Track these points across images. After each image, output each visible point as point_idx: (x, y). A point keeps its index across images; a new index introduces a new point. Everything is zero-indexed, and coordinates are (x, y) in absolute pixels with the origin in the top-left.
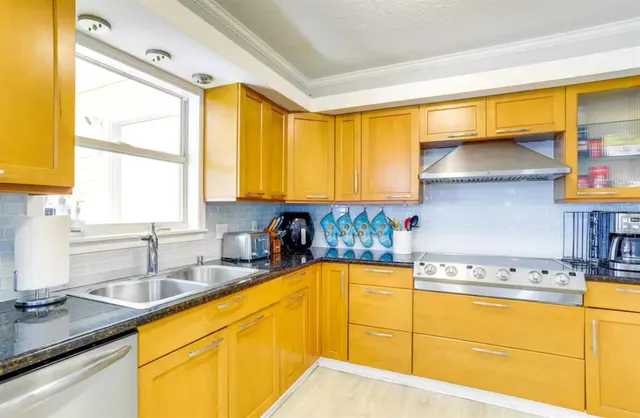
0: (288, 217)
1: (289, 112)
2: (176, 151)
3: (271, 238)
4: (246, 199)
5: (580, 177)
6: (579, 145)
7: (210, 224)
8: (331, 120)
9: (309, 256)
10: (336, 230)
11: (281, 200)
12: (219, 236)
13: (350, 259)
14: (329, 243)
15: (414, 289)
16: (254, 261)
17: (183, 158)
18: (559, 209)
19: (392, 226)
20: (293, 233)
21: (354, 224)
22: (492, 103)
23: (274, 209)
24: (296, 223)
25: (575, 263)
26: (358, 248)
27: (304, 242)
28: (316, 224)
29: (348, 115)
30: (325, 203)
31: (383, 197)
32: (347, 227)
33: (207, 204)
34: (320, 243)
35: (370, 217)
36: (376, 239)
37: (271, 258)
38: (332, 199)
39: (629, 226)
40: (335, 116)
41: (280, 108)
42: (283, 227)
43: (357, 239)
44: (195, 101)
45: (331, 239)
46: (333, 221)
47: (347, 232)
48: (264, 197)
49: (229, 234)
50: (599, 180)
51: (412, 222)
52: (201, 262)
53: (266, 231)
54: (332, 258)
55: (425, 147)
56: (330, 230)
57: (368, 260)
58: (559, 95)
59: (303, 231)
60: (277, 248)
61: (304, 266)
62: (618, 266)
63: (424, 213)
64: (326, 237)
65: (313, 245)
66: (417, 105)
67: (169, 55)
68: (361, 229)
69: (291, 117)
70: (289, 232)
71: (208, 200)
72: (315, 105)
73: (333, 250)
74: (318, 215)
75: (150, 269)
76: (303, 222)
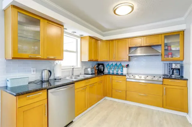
0: (99, 65)
1: (99, 40)
2: (75, 50)
3: (95, 69)
4: (90, 61)
5: (165, 55)
6: (165, 47)
7: (82, 66)
8: (108, 42)
9: (103, 73)
10: (110, 68)
11: (97, 61)
12: (84, 69)
13: (113, 74)
15: (126, 81)
16: (91, 74)
17: (77, 52)
18: (162, 62)
19: (123, 67)
20: (100, 68)
21: (114, 66)
22: (145, 38)
23: (95, 63)
24: (100, 66)
26: (115, 72)
27: (102, 70)
28: (105, 66)
29: (112, 40)
30: (107, 61)
31: (121, 60)
32: (112, 67)
33: (82, 62)
34: (106, 71)
35: (118, 65)
36: (119, 70)
37: (95, 74)
38: (108, 60)
39: (175, 67)
41: (97, 40)
42: (97, 67)
43: (115, 70)
44: (79, 40)
45: (108, 70)
46: (109, 65)
47: (112, 68)
48: (94, 60)
49: (86, 68)
50: (170, 56)
51: (127, 66)
52: (81, 74)
53: (94, 68)
54: (109, 74)
55: (130, 48)
56: (108, 68)
57: (117, 74)
58: (160, 36)
59: (102, 68)
60: (96, 72)
61: (102, 75)
62: (173, 76)
63: (130, 63)
64: (107, 69)
65: (104, 71)
66: (128, 38)
67: (75, 32)
68: (116, 68)
69: (99, 41)
70: (99, 68)
71: (82, 61)
72: (105, 38)
73: (109, 72)
74: (105, 64)
75: (72, 75)
76: (102, 66)
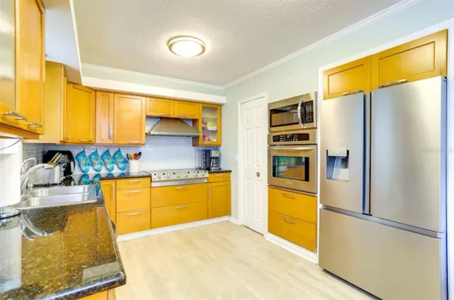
1: (69, 82)
6: (202, 125)
10: (88, 161)
14: (82, 171)
15: (151, 187)
18: (194, 148)
21: (102, 158)
22: (176, 102)
25: (200, 169)
26: (104, 172)
29: (105, 92)
32: (96, 159)
34: (76, 172)
35: (112, 153)
36: (115, 166)
40: (96, 91)
43: (104, 167)
45: (84, 168)
46: (85, 156)
47: (97, 163)
50: (206, 138)
51: (138, 156)
56: (83, 163)
58: (197, 104)
64: (80, 167)
68: (106, 161)
73: (85, 175)
74: (75, 152)
